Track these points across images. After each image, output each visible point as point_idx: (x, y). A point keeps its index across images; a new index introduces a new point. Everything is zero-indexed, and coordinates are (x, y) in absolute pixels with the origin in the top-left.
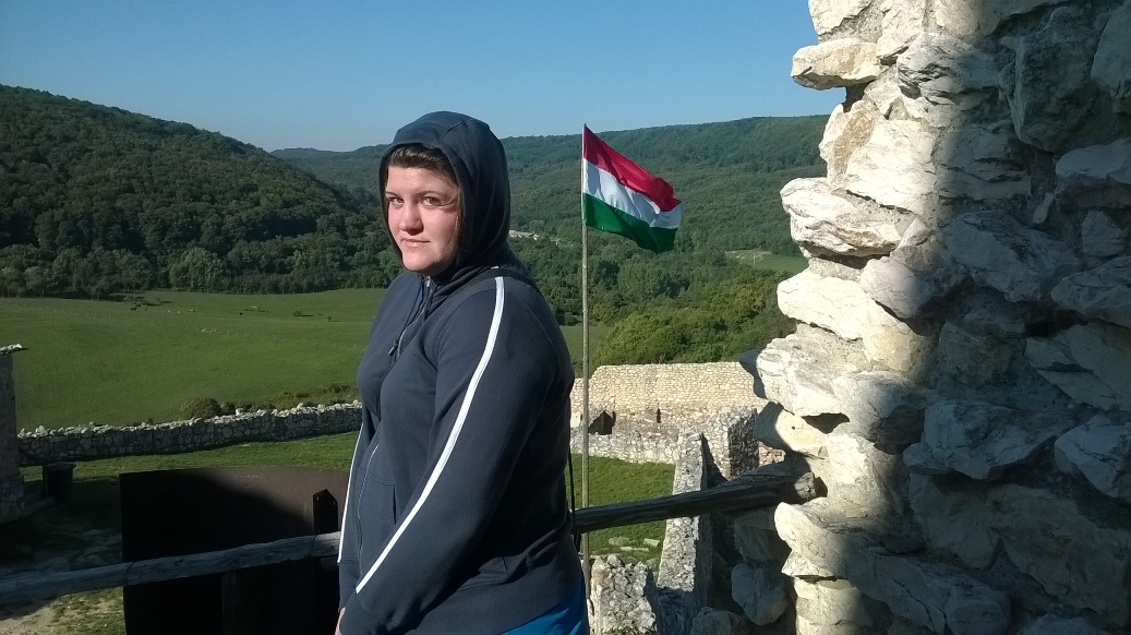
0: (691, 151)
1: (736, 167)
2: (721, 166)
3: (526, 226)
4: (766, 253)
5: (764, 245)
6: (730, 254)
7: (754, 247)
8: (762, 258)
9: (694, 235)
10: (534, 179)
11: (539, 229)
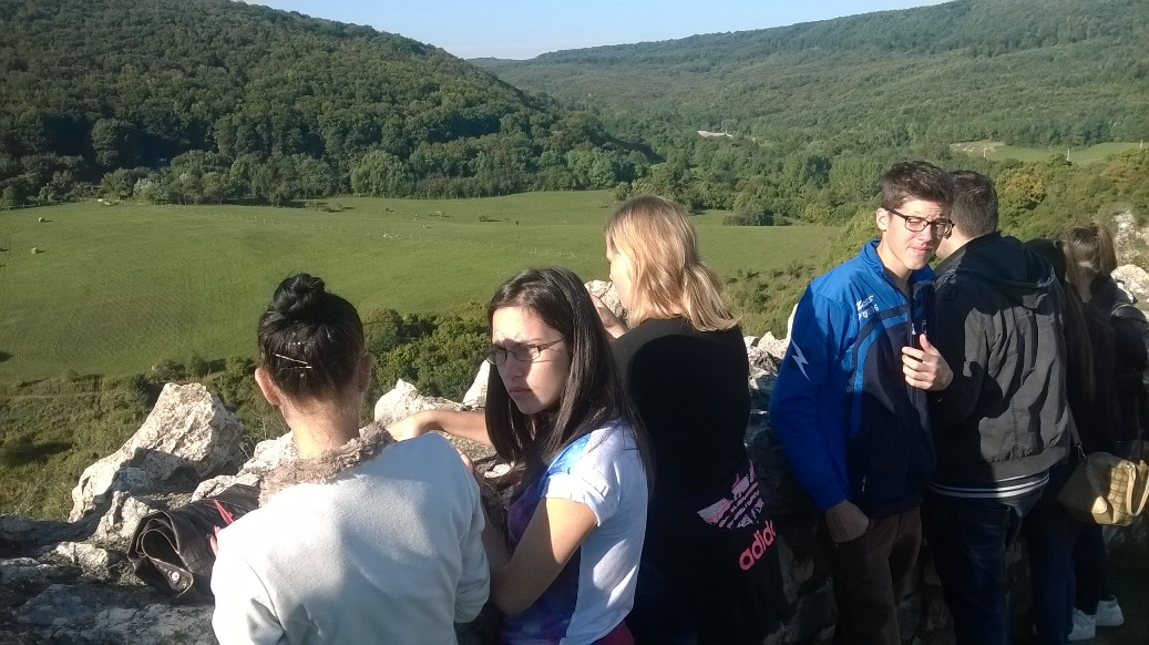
0: (897, 38)
1: (951, 53)
2: (933, 53)
3: (717, 126)
4: (997, 144)
5: (996, 136)
6: (956, 147)
7: (984, 137)
8: (993, 151)
9: (911, 127)
10: (722, 78)
11: (733, 128)
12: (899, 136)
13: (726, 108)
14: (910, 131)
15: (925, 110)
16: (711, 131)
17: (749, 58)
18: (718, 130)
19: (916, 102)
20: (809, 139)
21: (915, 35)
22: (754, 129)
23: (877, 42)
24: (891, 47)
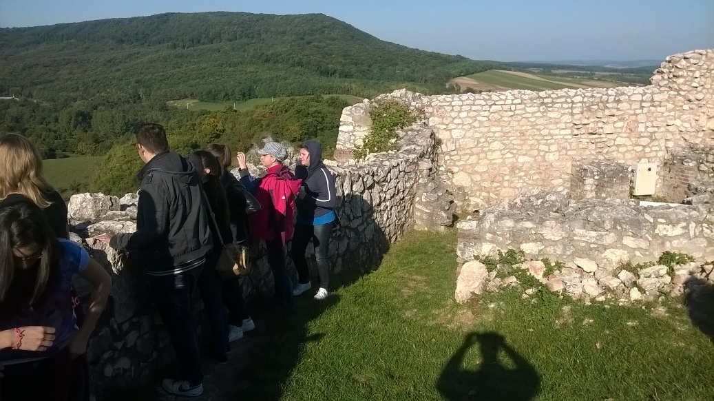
1: (160, 46)
2: (149, 46)
3: (6, 92)
4: (195, 101)
5: (193, 96)
6: (170, 103)
7: (186, 97)
8: (192, 105)
9: (141, 91)
11: (18, 94)
12: (134, 97)
13: (11, 80)
14: (141, 94)
15: (148, 81)
16: (2, 96)
17: (25, 46)
18: (7, 95)
19: (142, 76)
20: (75, 100)
21: (137, 34)
22: (34, 94)
23: (113, 37)
24: (123, 41)
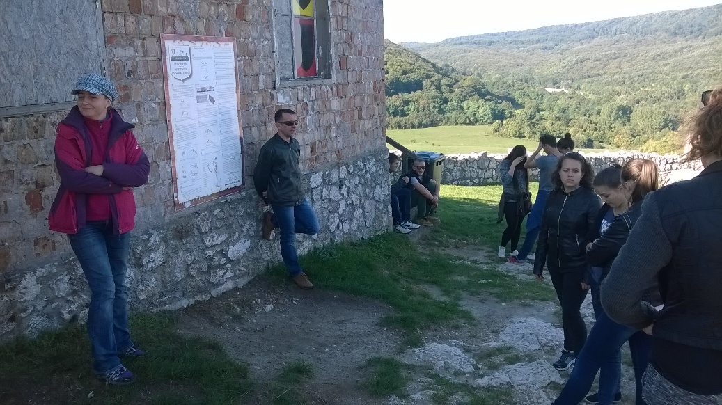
0: (680, 28)
1: (716, 38)
2: (704, 38)
3: (558, 85)
9: (687, 87)
10: (562, 54)
11: (568, 86)
12: (679, 93)
13: (564, 73)
14: (686, 89)
15: (696, 76)
16: (554, 88)
17: (580, 40)
18: (558, 87)
19: (691, 71)
20: (619, 94)
21: (692, 26)
22: (582, 87)
23: (666, 31)
24: (676, 34)
